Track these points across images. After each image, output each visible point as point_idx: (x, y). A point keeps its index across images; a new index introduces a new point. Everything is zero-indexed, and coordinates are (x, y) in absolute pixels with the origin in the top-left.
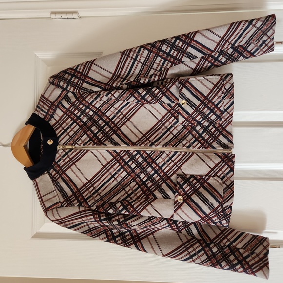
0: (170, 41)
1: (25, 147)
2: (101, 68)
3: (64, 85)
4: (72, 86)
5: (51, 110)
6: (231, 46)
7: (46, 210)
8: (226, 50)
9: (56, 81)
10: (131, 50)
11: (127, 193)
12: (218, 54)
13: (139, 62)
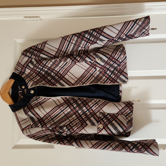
0: (90, 32)
1: (9, 93)
2: (51, 46)
3: (29, 55)
4: (34, 56)
5: (23, 70)
6: (125, 35)
7: (23, 130)
8: (122, 37)
9: (25, 53)
10: (67, 36)
11: (70, 121)
12: (117, 39)
13: (72, 43)
